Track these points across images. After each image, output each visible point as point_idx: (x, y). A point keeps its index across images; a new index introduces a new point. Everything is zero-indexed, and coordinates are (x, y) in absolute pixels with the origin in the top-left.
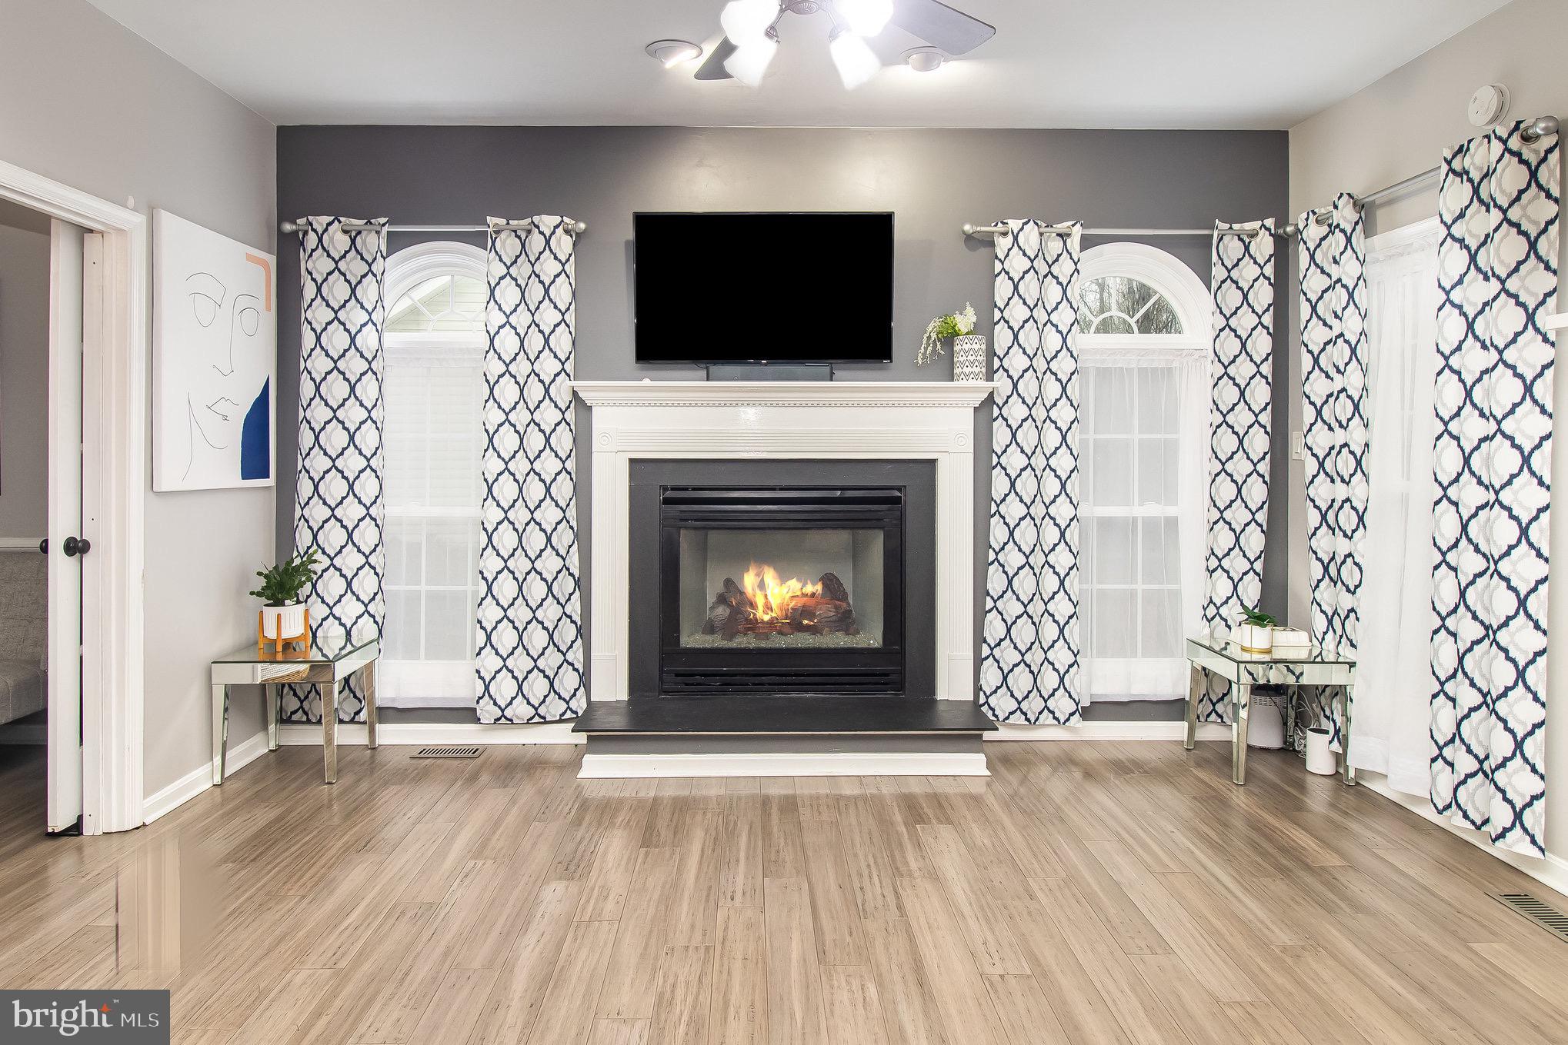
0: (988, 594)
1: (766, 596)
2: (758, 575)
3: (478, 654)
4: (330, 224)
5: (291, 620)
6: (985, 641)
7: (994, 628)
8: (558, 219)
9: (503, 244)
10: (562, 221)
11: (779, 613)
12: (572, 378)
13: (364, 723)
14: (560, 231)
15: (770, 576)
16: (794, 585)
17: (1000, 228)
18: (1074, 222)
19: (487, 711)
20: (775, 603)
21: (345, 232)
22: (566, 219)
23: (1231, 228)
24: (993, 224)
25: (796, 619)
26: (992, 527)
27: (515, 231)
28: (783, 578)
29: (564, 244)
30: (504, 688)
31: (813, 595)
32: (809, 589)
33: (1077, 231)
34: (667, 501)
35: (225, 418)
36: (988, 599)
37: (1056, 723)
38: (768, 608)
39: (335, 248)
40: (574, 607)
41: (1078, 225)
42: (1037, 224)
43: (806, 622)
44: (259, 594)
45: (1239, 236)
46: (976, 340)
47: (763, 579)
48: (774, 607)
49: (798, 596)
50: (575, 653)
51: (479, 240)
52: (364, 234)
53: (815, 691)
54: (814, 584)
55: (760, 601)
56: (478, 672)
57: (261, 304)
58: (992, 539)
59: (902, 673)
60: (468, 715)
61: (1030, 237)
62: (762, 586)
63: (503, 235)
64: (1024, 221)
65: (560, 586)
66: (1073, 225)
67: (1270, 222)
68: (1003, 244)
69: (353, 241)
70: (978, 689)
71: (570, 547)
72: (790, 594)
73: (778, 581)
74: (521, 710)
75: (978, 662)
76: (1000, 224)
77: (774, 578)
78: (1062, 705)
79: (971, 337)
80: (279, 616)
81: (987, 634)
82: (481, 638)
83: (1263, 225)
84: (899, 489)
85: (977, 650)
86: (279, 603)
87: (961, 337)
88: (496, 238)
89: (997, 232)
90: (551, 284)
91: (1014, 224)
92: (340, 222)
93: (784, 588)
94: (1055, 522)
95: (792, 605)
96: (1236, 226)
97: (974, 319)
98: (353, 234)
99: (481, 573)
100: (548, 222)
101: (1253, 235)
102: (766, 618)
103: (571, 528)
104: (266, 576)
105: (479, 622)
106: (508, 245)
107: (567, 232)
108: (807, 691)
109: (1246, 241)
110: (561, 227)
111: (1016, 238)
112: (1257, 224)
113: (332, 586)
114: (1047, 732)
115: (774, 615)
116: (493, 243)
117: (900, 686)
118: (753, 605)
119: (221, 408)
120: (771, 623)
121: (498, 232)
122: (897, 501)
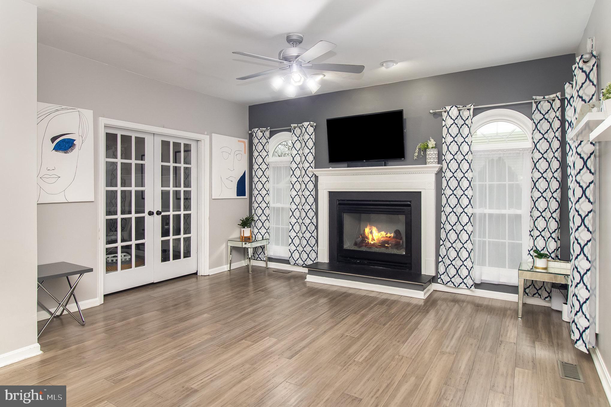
0: (441, 239)
1: (373, 236)
2: (370, 229)
3: (290, 245)
4: (258, 130)
5: (247, 232)
6: (440, 256)
7: (443, 252)
8: (309, 123)
9: (297, 131)
10: (310, 123)
11: (377, 241)
12: (313, 168)
13: (265, 261)
14: (309, 126)
15: (374, 230)
16: (383, 233)
17: (444, 110)
18: (471, 104)
19: (292, 261)
20: (376, 238)
21: (261, 132)
22: (311, 123)
23: (544, 98)
24: (442, 109)
25: (383, 244)
26: (442, 215)
27: (299, 127)
28: (379, 231)
29: (311, 130)
30: (296, 255)
31: (390, 237)
32: (389, 235)
33: (472, 107)
34: (339, 204)
35: (232, 181)
36: (441, 241)
37: (467, 288)
38: (373, 239)
39: (259, 136)
40: (314, 234)
41: (473, 105)
42: (457, 107)
43: (386, 245)
44: (240, 225)
45: (548, 101)
46: (435, 150)
47: (372, 230)
48: (375, 239)
49: (384, 237)
50: (315, 247)
51: (289, 130)
52: (266, 132)
53: (383, 267)
54: (390, 234)
55: (370, 237)
56: (289, 250)
57: (243, 152)
58: (442, 220)
59: (411, 264)
60: (287, 262)
61: (454, 112)
62: (371, 233)
63: (297, 129)
64: (451, 106)
65: (310, 228)
66: (471, 106)
67: (559, 94)
68: (445, 115)
69: (263, 134)
70: (437, 272)
71: (313, 217)
72: (382, 236)
73: (378, 232)
74: (300, 262)
75: (437, 263)
76: (444, 108)
77: (376, 231)
78: (469, 282)
79: (434, 149)
80: (243, 230)
81: (441, 253)
82: (290, 241)
83: (556, 96)
84: (410, 202)
85: (437, 259)
86: (244, 228)
87: (430, 149)
88: (294, 130)
89: (443, 111)
90: (307, 142)
91: (448, 108)
92: (260, 129)
93: (379, 234)
94: (467, 214)
95: (382, 239)
96: (546, 97)
97: (434, 143)
98: (263, 132)
99: (290, 223)
100: (306, 124)
101: (554, 100)
102: (372, 243)
103: (314, 211)
104: (242, 221)
105: (290, 236)
106: (298, 131)
107: (311, 126)
108: (380, 267)
109: (551, 102)
110: (309, 125)
111: (448, 113)
112: (554, 95)
113: (259, 224)
114: (463, 291)
115: (375, 242)
116: (294, 131)
117: (410, 268)
118: (368, 238)
119: (231, 179)
120: (374, 245)
121: (295, 128)
122: (409, 205)
